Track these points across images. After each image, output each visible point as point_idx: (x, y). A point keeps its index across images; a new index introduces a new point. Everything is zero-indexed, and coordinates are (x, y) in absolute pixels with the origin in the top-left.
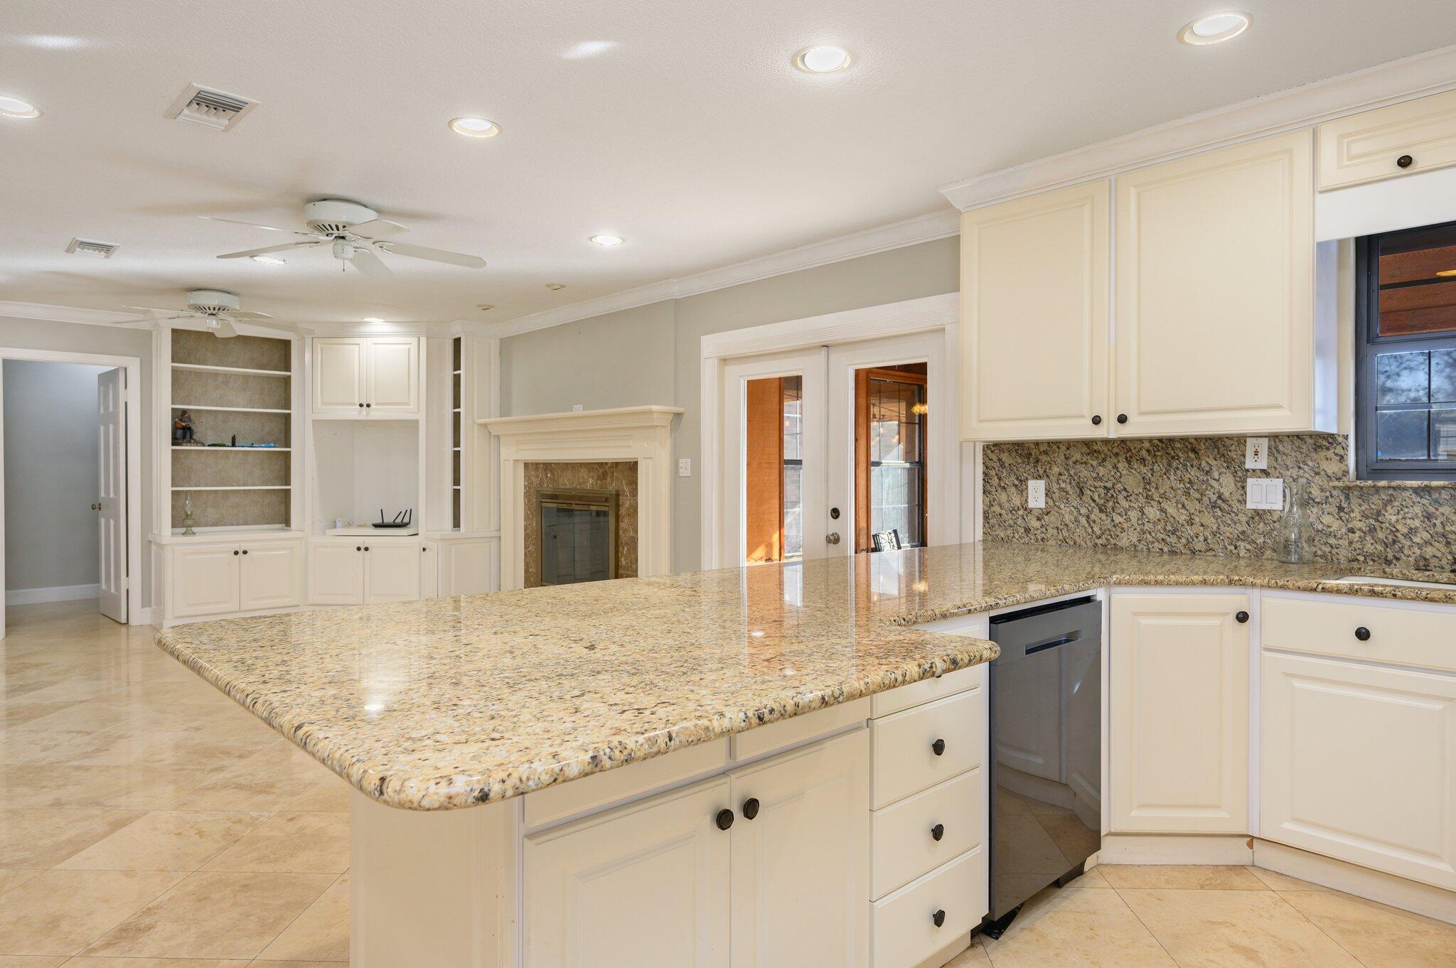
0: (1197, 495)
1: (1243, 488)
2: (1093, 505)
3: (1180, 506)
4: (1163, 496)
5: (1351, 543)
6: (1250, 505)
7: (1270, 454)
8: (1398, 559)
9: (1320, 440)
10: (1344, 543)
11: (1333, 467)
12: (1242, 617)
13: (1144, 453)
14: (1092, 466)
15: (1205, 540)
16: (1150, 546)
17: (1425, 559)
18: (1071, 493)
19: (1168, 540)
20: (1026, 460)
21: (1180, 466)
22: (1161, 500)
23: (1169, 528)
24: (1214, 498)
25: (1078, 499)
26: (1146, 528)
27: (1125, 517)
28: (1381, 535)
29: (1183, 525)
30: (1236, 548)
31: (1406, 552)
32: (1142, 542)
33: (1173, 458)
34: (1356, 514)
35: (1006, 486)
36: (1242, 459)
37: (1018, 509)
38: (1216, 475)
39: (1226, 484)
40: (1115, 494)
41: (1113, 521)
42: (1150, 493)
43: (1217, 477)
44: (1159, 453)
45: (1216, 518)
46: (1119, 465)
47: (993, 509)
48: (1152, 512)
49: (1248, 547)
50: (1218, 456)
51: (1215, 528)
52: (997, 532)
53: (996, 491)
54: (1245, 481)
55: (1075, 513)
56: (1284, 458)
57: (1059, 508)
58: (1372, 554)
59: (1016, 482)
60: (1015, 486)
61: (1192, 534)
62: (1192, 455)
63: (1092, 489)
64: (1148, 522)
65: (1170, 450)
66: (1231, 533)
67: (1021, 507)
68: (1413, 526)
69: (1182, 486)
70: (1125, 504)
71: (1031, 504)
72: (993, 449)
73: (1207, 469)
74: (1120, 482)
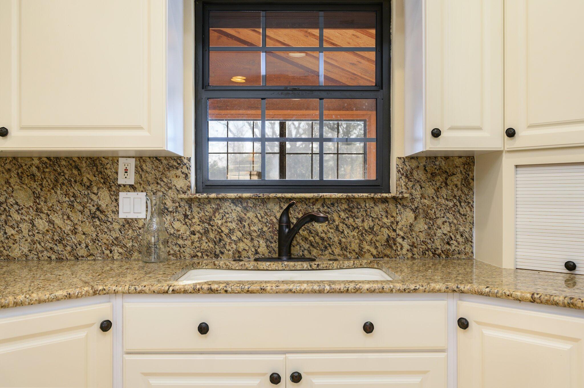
0: (80, 208)
1: (117, 200)
3: (65, 217)
4: (51, 209)
5: (193, 243)
6: (122, 215)
7: (137, 172)
8: (222, 253)
9: (172, 162)
10: (188, 243)
11: (180, 183)
12: (106, 326)
13: (34, 169)
15: (87, 246)
16: (40, 255)
17: (239, 252)
19: (56, 248)
21: (66, 182)
22: (49, 212)
23: (56, 237)
24: (94, 209)
26: (36, 238)
27: (16, 229)
28: (212, 235)
29: (68, 235)
30: (111, 252)
31: (228, 247)
32: (33, 252)
33: (59, 174)
34: (196, 220)
36: (115, 175)
38: (95, 190)
39: (103, 198)
40: (7, 208)
42: (39, 206)
43: (96, 191)
44: (47, 170)
45: (95, 227)
46: (12, 181)
48: (41, 224)
49: (121, 250)
50: (97, 173)
51: (94, 235)
54: (117, 195)
56: (147, 175)
58: (206, 251)
61: (76, 242)
62: (75, 172)
64: (38, 233)
65: (57, 167)
66: (107, 240)
68: (231, 228)
69: (67, 199)
70: (17, 217)
73: (88, 184)
74: (12, 196)
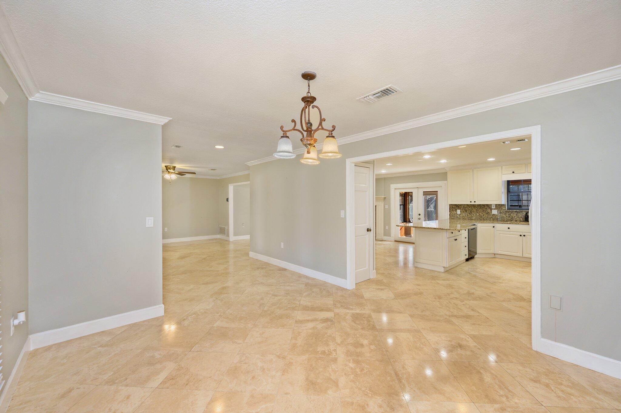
0: (485, 212)
1: (492, 211)
7: (495, 206)
8: (513, 220)
9: (502, 205)
10: (506, 218)
11: (504, 208)
13: (476, 206)
15: (486, 218)
16: (477, 219)
17: (516, 220)
18: (464, 212)
19: (480, 218)
20: (457, 207)
29: (483, 216)
33: (481, 207)
34: (507, 215)
39: (489, 211)
41: (471, 215)
45: (488, 215)
46: (472, 208)
47: (451, 214)
48: (478, 214)
52: (452, 217)
53: (452, 211)
55: (466, 214)
56: (497, 207)
58: (510, 219)
60: (455, 211)
62: (484, 207)
63: (468, 211)
64: (477, 216)
68: (515, 216)
69: (482, 211)
71: (458, 213)
72: (450, 205)
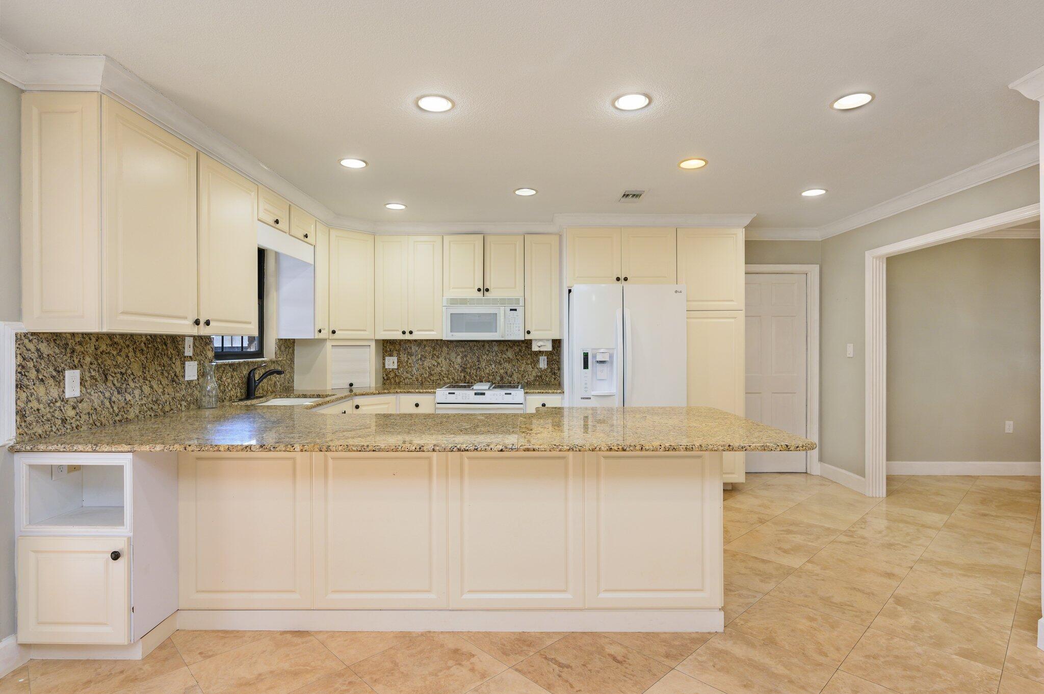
1: (184, 367)
2: (113, 388)
3: (159, 382)
4: (152, 376)
6: (187, 379)
7: (193, 347)
11: (210, 355)
13: (143, 344)
14: (113, 355)
16: (146, 414)
18: (99, 380)
20: (63, 351)
22: (151, 379)
23: (154, 399)
24: (173, 375)
25: (104, 385)
27: (132, 395)
29: (160, 396)
30: (181, 406)
32: (142, 413)
33: (156, 349)
34: (216, 379)
35: (44, 378)
36: (183, 349)
37: (56, 402)
39: (178, 366)
40: (127, 378)
41: (125, 399)
42: (145, 375)
43: (174, 362)
45: (174, 388)
46: (130, 355)
47: (30, 405)
49: (185, 404)
50: (175, 348)
51: (173, 395)
52: (35, 430)
53: (34, 384)
54: (184, 364)
55: (102, 398)
56: (197, 349)
57: (90, 394)
59: (54, 373)
60: (53, 377)
61: (164, 401)
62: (164, 347)
63: (113, 375)
64: (145, 396)
65: (155, 344)
66: (179, 397)
67: (58, 399)
69: (160, 368)
70: (132, 385)
71: (68, 395)
72: (31, 338)
73: (171, 356)
74: (130, 368)
